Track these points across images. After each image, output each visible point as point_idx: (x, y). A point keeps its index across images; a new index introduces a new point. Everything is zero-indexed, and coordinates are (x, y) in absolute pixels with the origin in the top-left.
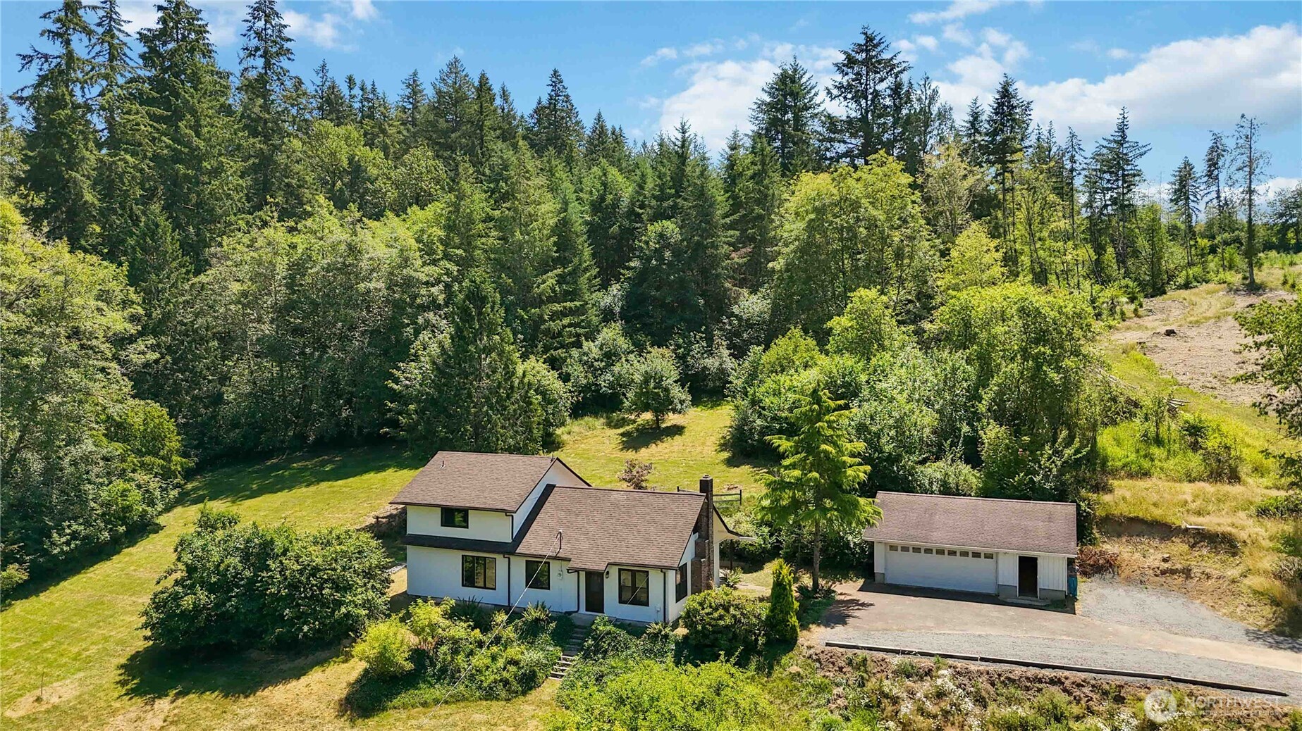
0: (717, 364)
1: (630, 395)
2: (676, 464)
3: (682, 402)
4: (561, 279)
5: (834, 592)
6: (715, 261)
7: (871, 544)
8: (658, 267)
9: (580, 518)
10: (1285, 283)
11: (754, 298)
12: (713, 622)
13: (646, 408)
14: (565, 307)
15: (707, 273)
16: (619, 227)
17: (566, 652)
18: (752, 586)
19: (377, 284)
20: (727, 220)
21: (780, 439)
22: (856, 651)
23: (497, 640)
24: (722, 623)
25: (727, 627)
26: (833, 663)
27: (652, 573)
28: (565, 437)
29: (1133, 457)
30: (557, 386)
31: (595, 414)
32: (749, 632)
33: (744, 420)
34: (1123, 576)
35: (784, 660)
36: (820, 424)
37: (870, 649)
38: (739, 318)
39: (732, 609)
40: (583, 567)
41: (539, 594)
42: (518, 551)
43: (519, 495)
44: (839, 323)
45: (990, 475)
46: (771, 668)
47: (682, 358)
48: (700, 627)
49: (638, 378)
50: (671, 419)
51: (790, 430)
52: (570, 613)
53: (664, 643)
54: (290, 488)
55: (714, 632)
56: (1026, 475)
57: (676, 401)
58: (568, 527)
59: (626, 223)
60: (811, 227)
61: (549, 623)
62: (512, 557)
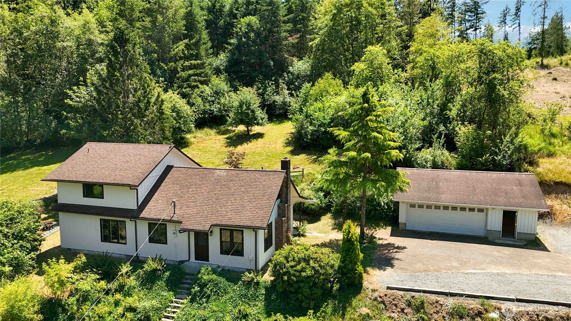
0: (281, 99)
1: (231, 115)
2: (260, 154)
3: (262, 119)
4: (188, 46)
5: (375, 238)
6: (279, 41)
7: (397, 204)
8: (246, 43)
9: (190, 190)
10: (561, 64)
11: (300, 63)
12: (297, 274)
13: (242, 122)
14: (191, 64)
15: (276, 47)
16: (224, 22)
17: (177, 296)
18: (315, 234)
19: (70, 44)
20: (286, 18)
21: (339, 130)
22: (413, 294)
23: (121, 289)
24: (304, 274)
25: (308, 277)
26: (396, 305)
27: (245, 231)
28: (192, 140)
29: (543, 145)
30: (186, 109)
31: (211, 127)
32: (327, 280)
33: (302, 127)
34: (558, 220)
35: (354, 302)
36: (370, 117)
37: (425, 292)
38: (292, 74)
39: (311, 262)
40: (192, 228)
41: (158, 248)
42: (141, 216)
43: (142, 173)
44: (359, 67)
45: (463, 157)
46: (344, 309)
47: (261, 95)
48: (286, 278)
49: (236, 104)
50: (256, 129)
51: (345, 124)
52: (183, 262)
53: (256, 289)
54: (13, 171)
55: (297, 282)
56: (490, 155)
57: (259, 118)
58: (181, 197)
59: (228, 19)
60: (334, 18)
61: (164, 272)
62: (137, 220)
